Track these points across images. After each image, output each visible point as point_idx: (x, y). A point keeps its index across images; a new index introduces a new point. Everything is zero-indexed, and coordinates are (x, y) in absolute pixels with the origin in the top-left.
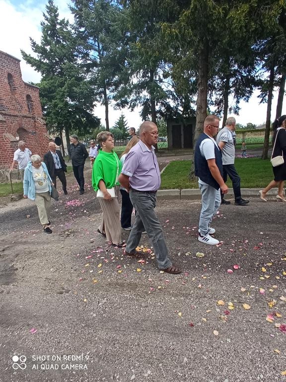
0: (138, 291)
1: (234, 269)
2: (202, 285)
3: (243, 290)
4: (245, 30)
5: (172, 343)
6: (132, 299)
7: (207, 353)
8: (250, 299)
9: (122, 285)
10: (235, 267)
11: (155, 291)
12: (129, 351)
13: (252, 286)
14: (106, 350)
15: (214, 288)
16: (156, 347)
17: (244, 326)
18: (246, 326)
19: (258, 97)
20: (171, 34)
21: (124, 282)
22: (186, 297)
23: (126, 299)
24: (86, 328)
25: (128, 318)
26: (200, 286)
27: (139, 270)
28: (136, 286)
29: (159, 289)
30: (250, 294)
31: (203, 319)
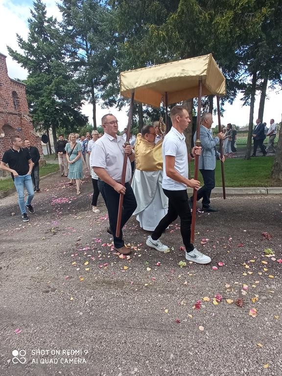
0: (125, 288)
1: (218, 266)
2: (188, 282)
3: (228, 286)
4: (229, 36)
5: (159, 340)
6: (119, 297)
7: (193, 348)
8: (234, 295)
9: (109, 283)
10: (219, 264)
11: (142, 288)
12: (115, 349)
13: (236, 283)
14: (93, 349)
15: (199, 285)
16: (143, 344)
17: (229, 322)
18: (230, 322)
19: (241, 99)
20: (158, 36)
21: (111, 280)
22: (173, 294)
23: (113, 296)
24: (73, 327)
25: (115, 315)
26: (186, 283)
27: (126, 268)
28: (123, 283)
29: (146, 287)
30: (234, 291)
31: (189, 315)
